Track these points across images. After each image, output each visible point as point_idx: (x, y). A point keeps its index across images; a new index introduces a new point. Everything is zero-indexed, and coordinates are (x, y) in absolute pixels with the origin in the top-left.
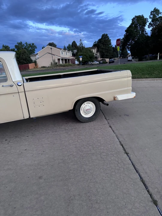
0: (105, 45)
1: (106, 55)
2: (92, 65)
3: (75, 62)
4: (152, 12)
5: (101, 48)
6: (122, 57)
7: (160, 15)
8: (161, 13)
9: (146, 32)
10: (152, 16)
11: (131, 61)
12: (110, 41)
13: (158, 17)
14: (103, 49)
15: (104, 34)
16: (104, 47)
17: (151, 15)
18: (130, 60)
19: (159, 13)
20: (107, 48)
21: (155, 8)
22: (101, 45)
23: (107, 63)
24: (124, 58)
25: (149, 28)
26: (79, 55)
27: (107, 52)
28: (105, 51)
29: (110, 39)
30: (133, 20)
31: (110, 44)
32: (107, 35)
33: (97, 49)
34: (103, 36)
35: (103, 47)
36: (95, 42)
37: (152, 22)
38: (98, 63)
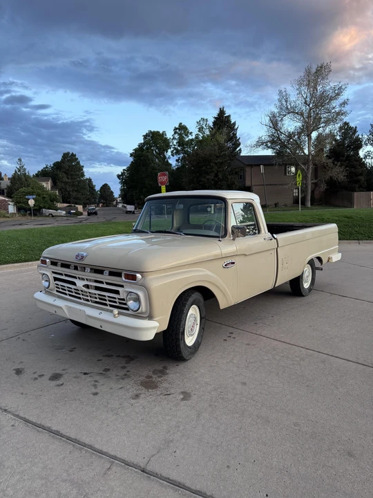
0: (72, 175)
1: (76, 198)
2: (53, 216)
3: (8, 209)
4: (176, 129)
5: (62, 182)
6: (103, 203)
7: (190, 137)
8: (191, 133)
9: (167, 161)
10: (177, 136)
11: (134, 213)
12: (82, 170)
13: (187, 139)
14: (66, 183)
15: (68, 153)
16: (67, 180)
17: (175, 133)
18: (130, 212)
19: (188, 132)
20: (77, 183)
21: (181, 124)
22: (61, 174)
23: (81, 214)
24: (107, 206)
25: (173, 155)
26: (23, 192)
27: (76, 191)
28: (71, 189)
29: (82, 164)
30: (145, 137)
31: (83, 175)
32: (75, 155)
33: (51, 184)
34: (66, 156)
35: (65, 179)
36: (47, 167)
37: (179, 146)
38: (64, 212)
